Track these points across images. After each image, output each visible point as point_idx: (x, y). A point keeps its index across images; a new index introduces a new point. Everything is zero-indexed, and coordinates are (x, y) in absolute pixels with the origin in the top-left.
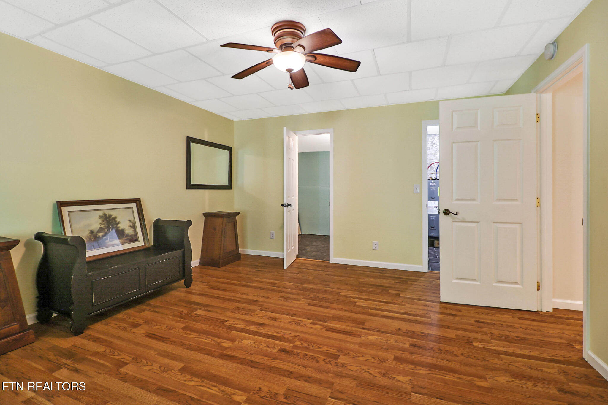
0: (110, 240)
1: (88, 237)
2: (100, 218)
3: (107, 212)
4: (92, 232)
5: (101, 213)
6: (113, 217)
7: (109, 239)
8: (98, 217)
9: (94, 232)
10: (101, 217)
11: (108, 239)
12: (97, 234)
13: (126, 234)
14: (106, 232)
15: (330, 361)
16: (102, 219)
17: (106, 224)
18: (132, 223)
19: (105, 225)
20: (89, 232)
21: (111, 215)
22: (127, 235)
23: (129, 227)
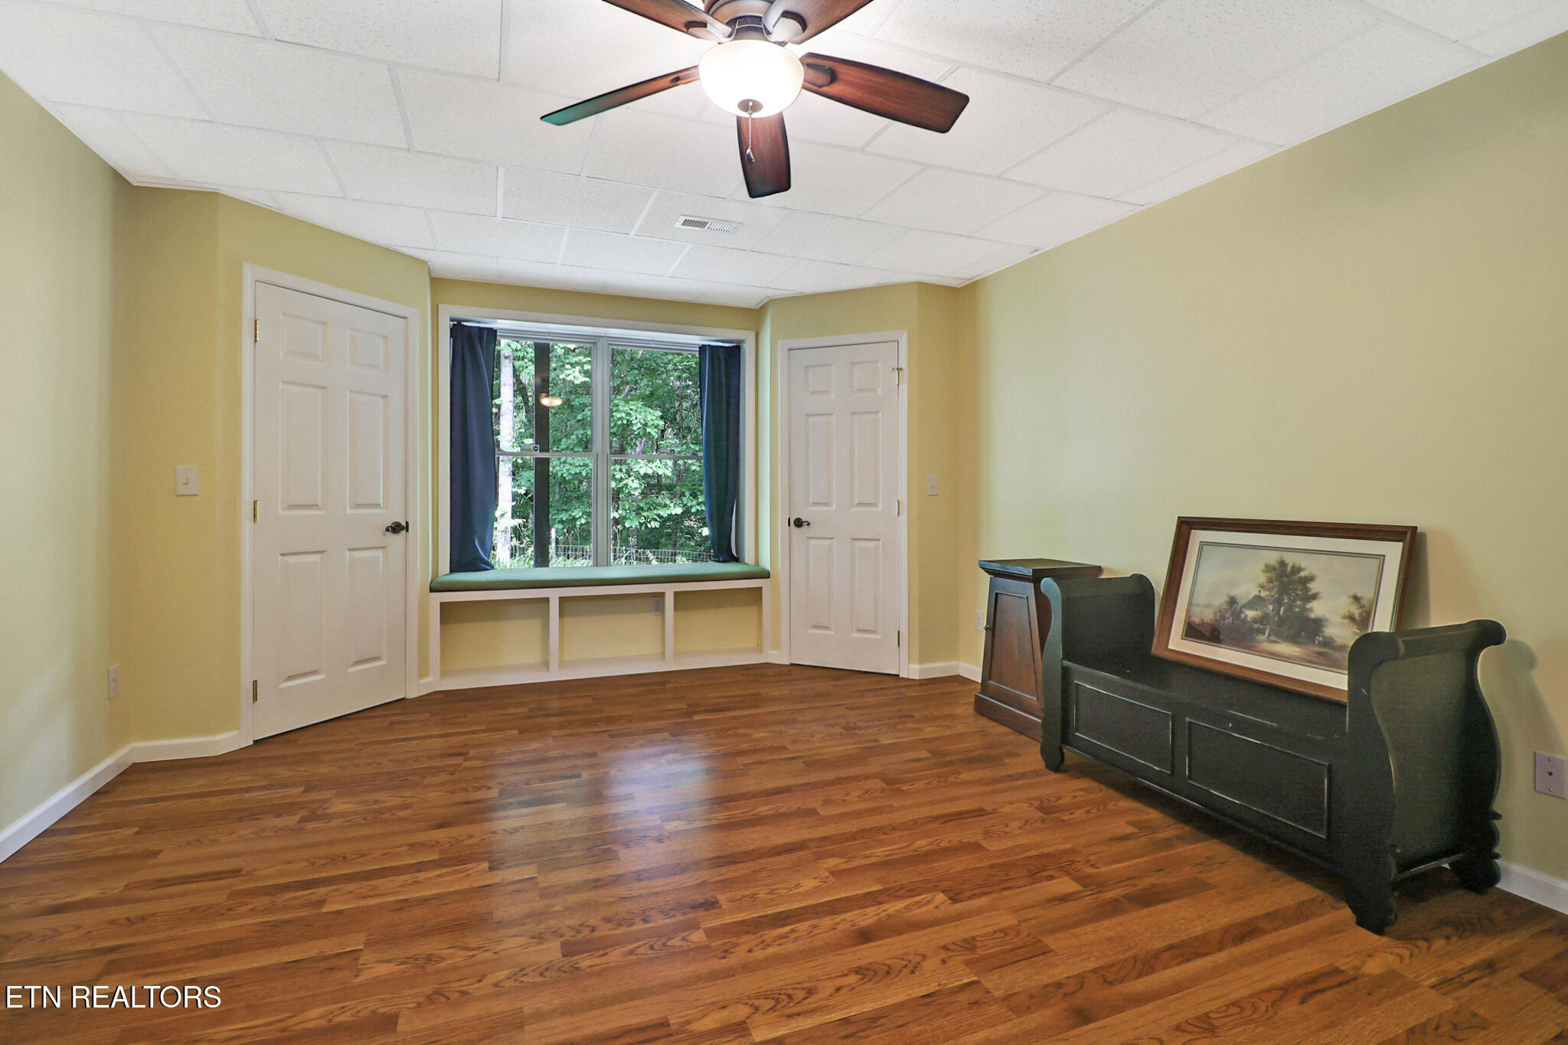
0: (1268, 638)
1: (1220, 611)
2: (1264, 572)
3: (1291, 559)
4: (1232, 601)
5: (1272, 558)
6: (1302, 574)
7: (1267, 632)
8: (1262, 567)
9: (1237, 603)
10: (1268, 568)
11: (1264, 634)
12: (1244, 610)
13: (1324, 637)
14: (1268, 612)
15: (579, 932)
16: (1269, 575)
17: (1275, 590)
18: (1362, 607)
19: (1273, 594)
20: (1228, 600)
21: (1300, 570)
22: (1328, 643)
23: (1344, 617)
